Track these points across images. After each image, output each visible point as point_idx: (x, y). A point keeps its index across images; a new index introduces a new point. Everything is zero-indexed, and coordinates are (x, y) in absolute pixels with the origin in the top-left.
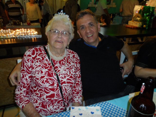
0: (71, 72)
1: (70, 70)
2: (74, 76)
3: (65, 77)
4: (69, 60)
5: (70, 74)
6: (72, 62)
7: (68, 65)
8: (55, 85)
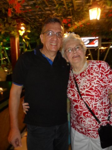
0: (92, 83)
1: (90, 81)
2: (95, 88)
3: (84, 89)
4: (92, 71)
5: (90, 86)
6: (96, 73)
7: (89, 76)
8: (76, 96)
